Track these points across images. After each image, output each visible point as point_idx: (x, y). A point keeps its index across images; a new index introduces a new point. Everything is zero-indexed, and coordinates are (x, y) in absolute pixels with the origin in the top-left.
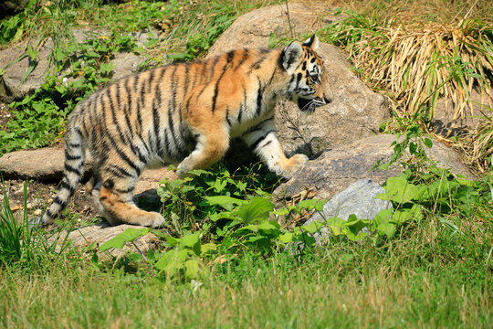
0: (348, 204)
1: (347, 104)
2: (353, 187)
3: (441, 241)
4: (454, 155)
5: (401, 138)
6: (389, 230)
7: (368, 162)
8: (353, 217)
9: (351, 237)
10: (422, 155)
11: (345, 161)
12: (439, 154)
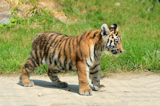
0: (3, 22)
1: (3, 5)
2: (4, 19)
3: (19, 28)
4: (22, 15)
5: (13, 11)
6: (11, 26)
7: (7, 15)
8: (4, 24)
9: (4, 27)
10: (16, 14)
11: (3, 15)
12: (19, 14)
